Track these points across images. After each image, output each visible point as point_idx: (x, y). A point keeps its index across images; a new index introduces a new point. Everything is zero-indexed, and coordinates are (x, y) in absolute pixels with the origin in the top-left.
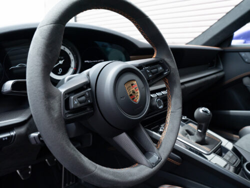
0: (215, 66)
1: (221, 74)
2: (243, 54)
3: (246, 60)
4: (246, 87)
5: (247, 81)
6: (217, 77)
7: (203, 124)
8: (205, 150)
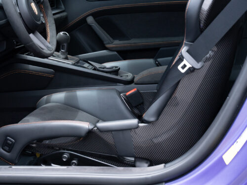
0: (55, 7)
1: (64, 14)
4: (90, 27)
5: (90, 20)
6: (61, 17)
7: (65, 45)
8: (70, 62)
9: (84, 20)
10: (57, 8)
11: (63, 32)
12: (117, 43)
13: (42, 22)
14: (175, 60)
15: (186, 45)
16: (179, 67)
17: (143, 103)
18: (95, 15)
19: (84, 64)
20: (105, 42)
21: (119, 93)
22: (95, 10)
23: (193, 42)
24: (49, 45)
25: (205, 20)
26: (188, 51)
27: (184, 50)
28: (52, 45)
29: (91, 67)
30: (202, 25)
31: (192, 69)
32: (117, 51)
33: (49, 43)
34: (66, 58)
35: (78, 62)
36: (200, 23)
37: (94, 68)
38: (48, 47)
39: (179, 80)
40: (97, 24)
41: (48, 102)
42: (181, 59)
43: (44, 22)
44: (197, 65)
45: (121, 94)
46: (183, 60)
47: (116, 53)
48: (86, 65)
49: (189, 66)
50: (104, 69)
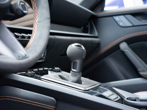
0: (89, 33)
1: (96, 39)
2: (117, 18)
3: (121, 24)
4: (123, 53)
5: (124, 46)
20: (139, 70)
22: (130, 36)
29: (114, 96)
34: (79, 82)
35: (95, 89)
40: (130, 49)
48: (107, 93)
50: (135, 100)
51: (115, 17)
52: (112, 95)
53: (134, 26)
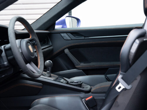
0: (46, 43)
1: (51, 48)
2: (62, 35)
3: (65, 38)
4: (66, 55)
5: (67, 51)
6: (49, 49)
7: (50, 68)
8: (52, 79)
9: (63, 51)
10: (47, 44)
11: (48, 61)
12: (83, 65)
13: (35, 56)
14: (115, 83)
15: (121, 74)
16: (117, 88)
17: (96, 106)
18: (70, 48)
19: (61, 79)
20: (75, 64)
21: (82, 98)
22: (70, 45)
23: (125, 72)
24: (39, 70)
25: (132, 60)
26: (122, 78)
27: (120, 77)
28: (41, 70)
29: (65, 82)
30: (130, 62)
31: (125, 89)
32: (82, 70)
33: (39, 69)
34: (50, 76)
35: (57, 79)
36: (129, 61)
37: (67, 82)
38: (38, 71)
39: (117, 95)
40: (70, 53)
41: (38, 104)
42: (118, 83)
43: (36, 56)
44: (128, 87)
45: (83, 100)
46: (119, 84)
47: (82, 71)
48: (62, 80)
49: (123, 87)
50: (72, 83)
51: (61, 34)
52: (64, 81)
53: (72, 40)
